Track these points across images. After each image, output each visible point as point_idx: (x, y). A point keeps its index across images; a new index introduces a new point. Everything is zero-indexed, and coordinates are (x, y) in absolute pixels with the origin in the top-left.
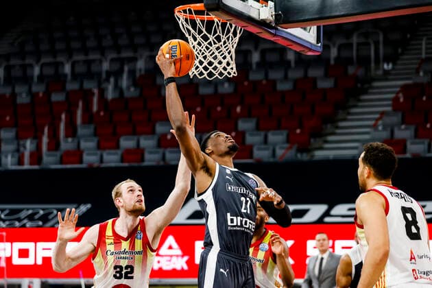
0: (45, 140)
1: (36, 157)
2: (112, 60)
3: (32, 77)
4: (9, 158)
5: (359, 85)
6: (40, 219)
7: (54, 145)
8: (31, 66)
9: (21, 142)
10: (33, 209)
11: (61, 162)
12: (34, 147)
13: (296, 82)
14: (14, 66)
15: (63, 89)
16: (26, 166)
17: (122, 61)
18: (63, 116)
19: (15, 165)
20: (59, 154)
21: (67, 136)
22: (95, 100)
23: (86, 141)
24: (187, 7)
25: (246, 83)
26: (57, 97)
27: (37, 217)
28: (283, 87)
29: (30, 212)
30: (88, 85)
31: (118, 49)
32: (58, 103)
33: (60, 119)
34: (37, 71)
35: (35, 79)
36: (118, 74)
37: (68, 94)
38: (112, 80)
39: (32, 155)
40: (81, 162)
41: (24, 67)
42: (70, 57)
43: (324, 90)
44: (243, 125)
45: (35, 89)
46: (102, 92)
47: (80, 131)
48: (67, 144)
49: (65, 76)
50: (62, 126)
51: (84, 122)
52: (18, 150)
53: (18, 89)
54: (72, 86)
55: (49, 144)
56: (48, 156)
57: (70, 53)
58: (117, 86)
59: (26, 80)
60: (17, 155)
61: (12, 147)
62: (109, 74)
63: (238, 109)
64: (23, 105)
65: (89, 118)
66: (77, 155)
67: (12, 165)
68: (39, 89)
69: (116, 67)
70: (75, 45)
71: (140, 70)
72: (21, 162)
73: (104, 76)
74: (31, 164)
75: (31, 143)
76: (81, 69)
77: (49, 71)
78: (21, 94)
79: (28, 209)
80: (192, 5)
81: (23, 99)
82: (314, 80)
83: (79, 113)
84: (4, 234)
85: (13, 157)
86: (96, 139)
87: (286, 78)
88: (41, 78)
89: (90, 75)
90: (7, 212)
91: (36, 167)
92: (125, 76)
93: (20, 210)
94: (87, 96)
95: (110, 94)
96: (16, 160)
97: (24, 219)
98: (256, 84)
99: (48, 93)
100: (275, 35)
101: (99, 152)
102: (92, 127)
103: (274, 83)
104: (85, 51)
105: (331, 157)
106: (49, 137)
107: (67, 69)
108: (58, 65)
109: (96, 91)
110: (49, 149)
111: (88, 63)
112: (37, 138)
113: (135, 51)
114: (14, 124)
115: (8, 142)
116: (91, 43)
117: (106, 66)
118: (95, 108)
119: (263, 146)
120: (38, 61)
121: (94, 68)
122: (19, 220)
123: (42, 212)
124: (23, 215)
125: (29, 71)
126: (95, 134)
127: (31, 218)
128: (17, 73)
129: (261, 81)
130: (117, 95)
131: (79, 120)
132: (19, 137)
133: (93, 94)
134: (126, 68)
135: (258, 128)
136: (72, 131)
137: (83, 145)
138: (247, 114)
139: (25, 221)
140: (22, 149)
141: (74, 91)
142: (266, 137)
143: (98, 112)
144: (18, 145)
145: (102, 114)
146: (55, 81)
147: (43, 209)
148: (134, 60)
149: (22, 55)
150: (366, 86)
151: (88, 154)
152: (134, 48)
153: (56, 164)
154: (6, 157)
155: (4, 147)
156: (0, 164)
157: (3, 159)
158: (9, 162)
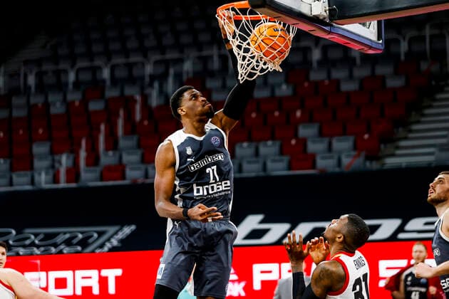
0: (83, 154)
1: (74, 174)
2: (156, 63)
3: (67, 84)
4: (43, 176)
5: (433, 83)
6: (78, 244)
7: (93, 160)
8: (66, 72)
9: (57, 158)
10: (70, 232)
11: (102, 179)
12: (70, 163)
13: (362, 81)
14: (46, 73)
15: (101, 96)
16: (63, 185)
17: (167, 63)
18: (103, 127)
19: (49, 183)
20: (98, 169)
21: (107, 149)
22: (138, 107)
23: (129, 154)
25: (306, 84)
26: (95, 106)
27: (75, 241)
28: (347, 87)
29: (67, 236)
30: (129, 91)
31: (162, 49)
32: (96, 112)
33: (99, 131)
34: (72, 77)
35: (71, 86)
36: (162, 78)
37: (108, 102)
38: (156, 85)
39: (68, 171)
40: (123, 178)
41: (58, 73)
42: (109, 59)
43: (394, 90)
44: (304, 131)
45: (70, 97)
46: (145, 98)
47: (123, 143)
48: (107, 159)
49: (104, 81)
50: (102, 138)
51: (127, 133)
52: (53, 167)
53: (51, 98)
54: (112, 93)
55: (87, 159)
56: (86, 172)
57: (108, 55)
58: (162, 92)
59: (61, 87)
60: (51, 172)
61: (46, 163)
62: (153, 78)
63: (298, 114)
64: (57, 116)
65: (131, 128)
66: (119, 170)
67: (46, 183)
68: (75, 97)
69: (161, 70)
70: (115, 46)
71: (188, 73)
72: (56, 180)
73: (147, 79)
74: (68, 181)
75: (68, 158)
76: (121, 73)
77: (86, 77)
78: (54, 104)
79: (65, 233)
80: (235, 3)
81: (57, 108)
82: (383, 78)
83: (120, 122)
84: (38, 262)
85: (47, 174)
86: (139, 152)
87: (351, 77)
88: (77, 84)
89: (132, 80)
90: (41, 236)
91: (73, 185)
92: (171, 80)
93: (56, 235)
94: (128, 103)
95: (155, 101)
96: (50, 177)
97: (60, 244)
98: (317, 85)
99: (85, 102)
100: (330, 33)
101: (143, 167)
102: (135, 138)
103: (337, 82)
104: (126, 52)
105: (404, 165)
106: (87, 150)
107: (106, 74)
108: (95, 70)
109: (138, 98)
110: (88, 164)
111: (130, 66)
112: (74, 152)
113: (182, 51)
114: (48, 137)
115: (41, 158)
116: (132, 44)
117: (149, 69)
118: (138, 117)
119: (328, 155)
120: (72, 66)
121: (136, 72)
122: (56, 245)
123: (80, 236)
124: (60, 239)
125: (63, 78)
126: (139, 146)
127: (68, 243)
128: (51, 79)
129: (322, 81)
130: (162, 102)
131: (120, 131)
132: (54, 152)
133: (135, 101)
134: (172, 71)
135: (321, 134)
136: (112, 144)
137: (126, 158)
138: (309, 119)
139: (62, 247)
140: (57, 165)
141: (113, 99)
142: (330, 145)
143: (142, 120)
144: (53, 160)
145: (146, 123)
146: (93, 88)
147: (82, 233)
148: (180, 61)
149: (55, 59)
150: (442, 83)
151: (132, 169)
152: (180, 47)
153: (96, 180)
154: (40, 174)
155: (37, 164)
156: (32, 182)
157: (37, 178)
158: (43, 180)
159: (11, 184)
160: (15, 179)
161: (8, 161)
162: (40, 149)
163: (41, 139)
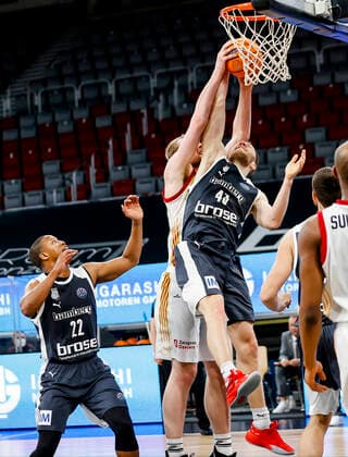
0: (93, 170)
1: (84, 190)
2: (160, 76)
3: (73, 103)
4: (55, 194)
6: (93, 259)
7: (103, 176)
8: (72, 90)
9: (67, 176)
10: (84, 248)
11: (113, 195)
12: (81, 177)
14: (52, 91)
15: (108, 112)
16: (74, 202)
17: (172, 76)
18: (110, 143)
19: (61, 201)
20: (109, 185)
21: (116, 165)
22: (145, 121)
23: (138, 168)
24: (233, 8)
25: (311, 89)
26: (102, 122)
27: (90, 257)
29: (82, 252)
30: (134, 106)
31: (165, 62)
32: (104, 128)
33: (108, 146)
34: (77, 95)
35: (77, 104)
36: (168, 90)
37: (115, 117)
38: (161, 97)
39: (79, 188)
40: (134, 191)
41: (63, 91)
42: (113, 77)
44: (311, 136)
45: (77, 115)
46: (151, 112)
47: (131, 157)
48: (117, 174)
49: (110, 97)
50: (110, 153)
51: (134, 147)
52: (64, 185)
53: (58, 117)
54: (117, 108)
55: (97, 174)
56: (97, 188)
57: (112, 71)
58: (167, 105)
59: (67, 105)
60: (62, 190)
61: (57, 182)
62: (157, 91)
63: (305, 118)
64: (65, 135)
65: (139, 143)
66: (129, 184)
67: (58, 201)
68: (82, 115)
69: (165, 83)
70: (118, 62)
71: (192, 84)
73: (152, 94)
74: (79, 198)
75: (78, 175)
76: (126, 88)
77: (91, 94)
78: (62, 121)
80: (239, 5)
81: (65, 127)
83: (128, 137)
85: (58, 192)
86: (148, 165)
88: (83, 102)
89: (137, 94)
91: (85, 202)
92: (176, 91)
94: (135, 117)
95: (161, 114)
96: (62, 195)
98: (321, 89)
99: (91, 119)
100: (334, 31)
101: (153, 180)
102: (144, 151)
103: (342, 86)
104: (130, 67)
106: (96, 167)
107: (111, 89)
108: (101, 86)
109: (144, 111)
110: (98, 181)
111: (134, 80)
112: (84, 169)
113: (185, 64)
114: (57, 156)
115: (52, 176)
116: (136, 59)
117: (153, 82)
118: (145, 132)
120: (78, 84)
121: (141, 87)
123: (95, 251)
125: (69, 96)
126: (148, 160)
127: (84, 258)
128: (56, 99)
129: (328, 85)
130: (168, 113)
131: (128, 147)
132: (63, 170)
133: (142, 115)
134: (176, 83)
135: (328, 138)
136: (121, 158)
137: (135, 172)
138: (315, 123)
139: (78, 263)
140: (67, 182)
141: (120, 114)
143: (149, 134)
144: (64, 178)
145: (153, 136)
146: (99, 104)
147: (96, 248)
148: (185, 73)
149: (61, 78)
151: (141, 183)
152: (183, 59)
153: (107, 196)
154: (51, 193)
155: (48, 182)
156: (44, 201)
157: (48, 196)
158: (55, 198)
159: (23, 204)
160: (27, 199)
161: (20, 181)
162: (49, 168)
163: (51, 158)
